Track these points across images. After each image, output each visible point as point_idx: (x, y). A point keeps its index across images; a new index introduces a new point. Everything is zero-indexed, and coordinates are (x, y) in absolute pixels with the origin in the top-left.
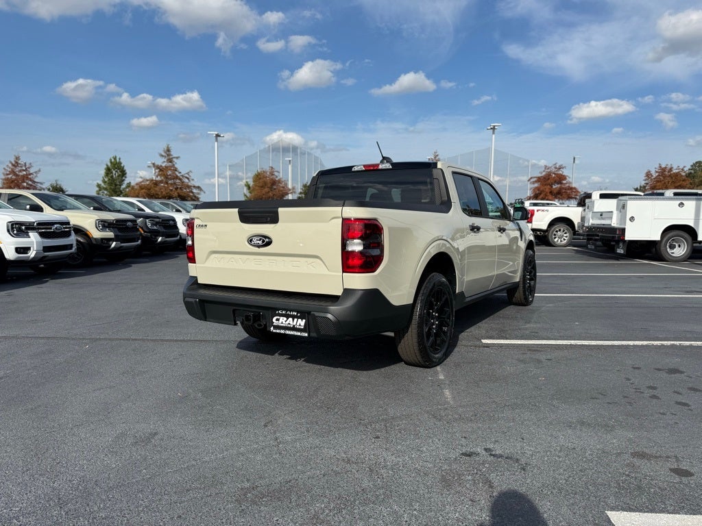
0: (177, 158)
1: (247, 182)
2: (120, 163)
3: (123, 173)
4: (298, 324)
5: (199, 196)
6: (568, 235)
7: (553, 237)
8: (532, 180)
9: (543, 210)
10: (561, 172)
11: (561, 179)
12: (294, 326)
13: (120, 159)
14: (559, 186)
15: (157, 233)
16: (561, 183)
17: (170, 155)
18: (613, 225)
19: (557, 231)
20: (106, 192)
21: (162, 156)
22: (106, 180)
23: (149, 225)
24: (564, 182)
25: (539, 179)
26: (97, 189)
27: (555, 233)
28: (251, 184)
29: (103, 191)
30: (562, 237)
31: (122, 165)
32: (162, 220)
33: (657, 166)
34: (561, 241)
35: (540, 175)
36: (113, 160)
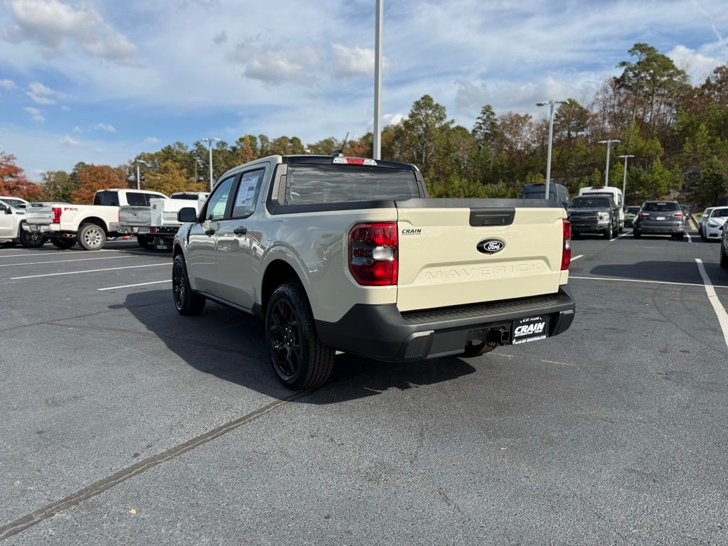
4: (538, 329)
6: (100, 236)
7: (86, 239)
9: (71, 209)
19: (89, 233)
27: (86, 234)
30: (94, 238)
34: (94, 243)
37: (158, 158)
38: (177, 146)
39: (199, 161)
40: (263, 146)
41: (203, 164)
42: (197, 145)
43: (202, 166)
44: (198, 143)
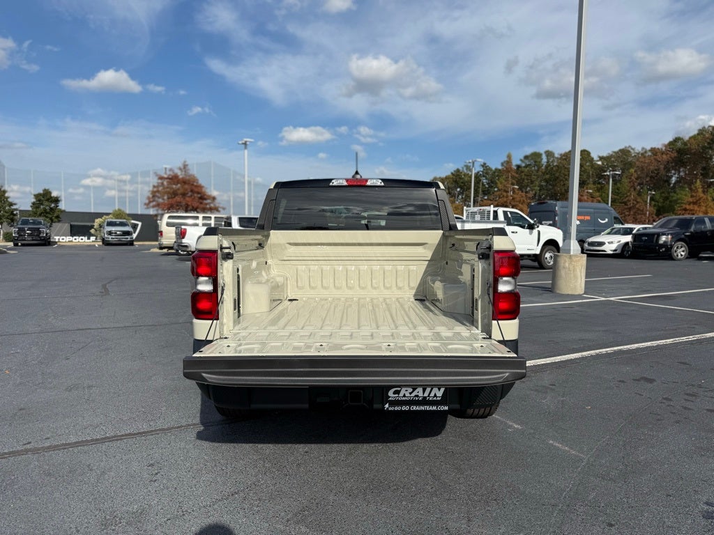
4: (432, 395)
12: (425, 398)
37: (448, 180)
38: (465, 169)
39: (485, 181)
40: (548, 162)
41: (488, 184)
42: (483, 166)
43: (487, 186)
44: (485, 164)
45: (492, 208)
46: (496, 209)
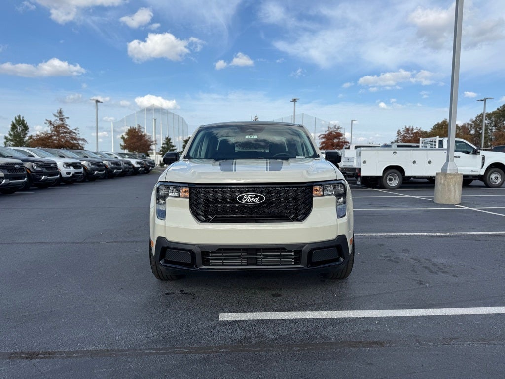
0: (68, 118)
1: (122, 136)
2: (23, 121)
3: (26, 128)
5: (84, 146)
8: (321, 137)
10: (339, 131)
11: (339, 135)
13: (23, 118)
14: (338, 140)
15: (42, 173)
16: (339, 139)
17: (63, 116)
18: (354, 166)
20: (12, 143)
21: (55, 116)
22: (12, 133)
23: (35, 167)
24: (341, 138)
25: (325, 136)
26: (5, 140)
28: (126, 137)
29: (9, 142)
31: (25, 122)
32: (45, 164)
33: (404, 127)
35: (325, 133)
36: (17, 118)
45: (438, 138)
46: (441, 139)
